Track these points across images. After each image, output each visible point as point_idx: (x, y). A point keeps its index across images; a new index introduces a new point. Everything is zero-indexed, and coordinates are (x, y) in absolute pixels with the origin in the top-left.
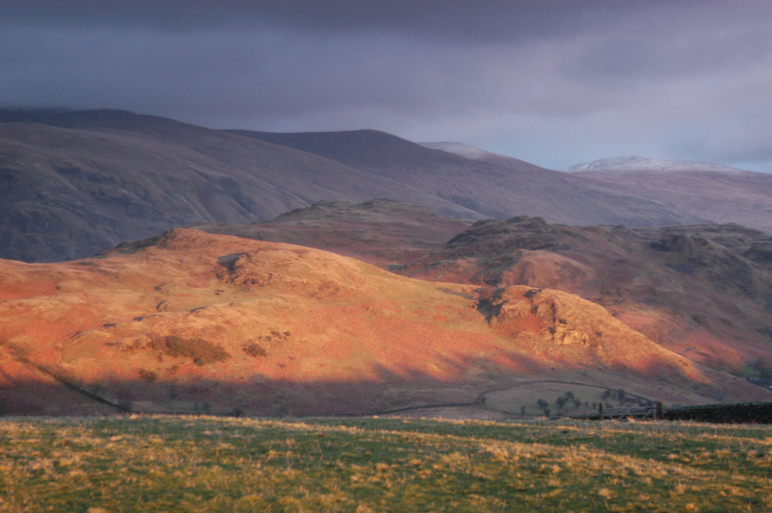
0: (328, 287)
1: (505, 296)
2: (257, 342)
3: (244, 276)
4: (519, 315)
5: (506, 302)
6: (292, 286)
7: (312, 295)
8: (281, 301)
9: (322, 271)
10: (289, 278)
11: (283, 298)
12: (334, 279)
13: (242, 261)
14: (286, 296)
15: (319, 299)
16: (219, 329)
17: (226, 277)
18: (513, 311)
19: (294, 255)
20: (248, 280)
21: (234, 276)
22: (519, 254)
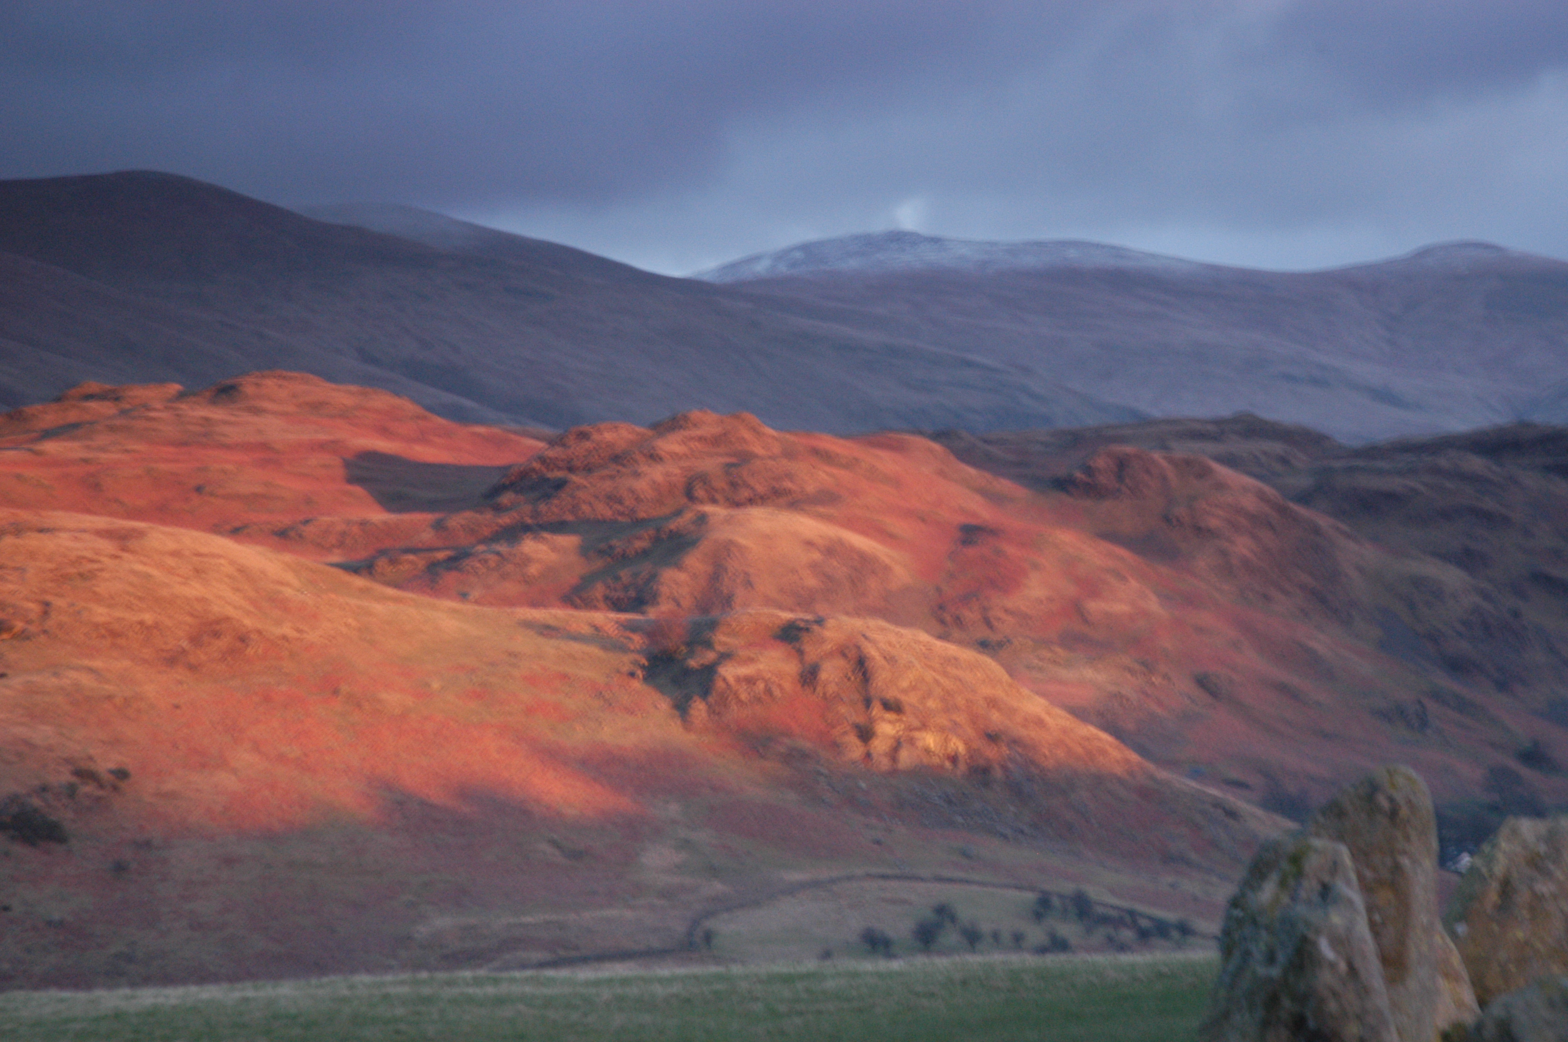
0: (216, 635)
1: (721, 639)
2: (36, 802)
4: (768, 691)
5: (726, 656)
6: (113, 634)
7: (173, 659)
8: (86, 680)
9: (195, 589)
10: (101, 614)
12: (229, 611)
14: (98, 663)
15: (193, 668)
18: (750, 681)
19: (106, 546)
22: (702, 519)
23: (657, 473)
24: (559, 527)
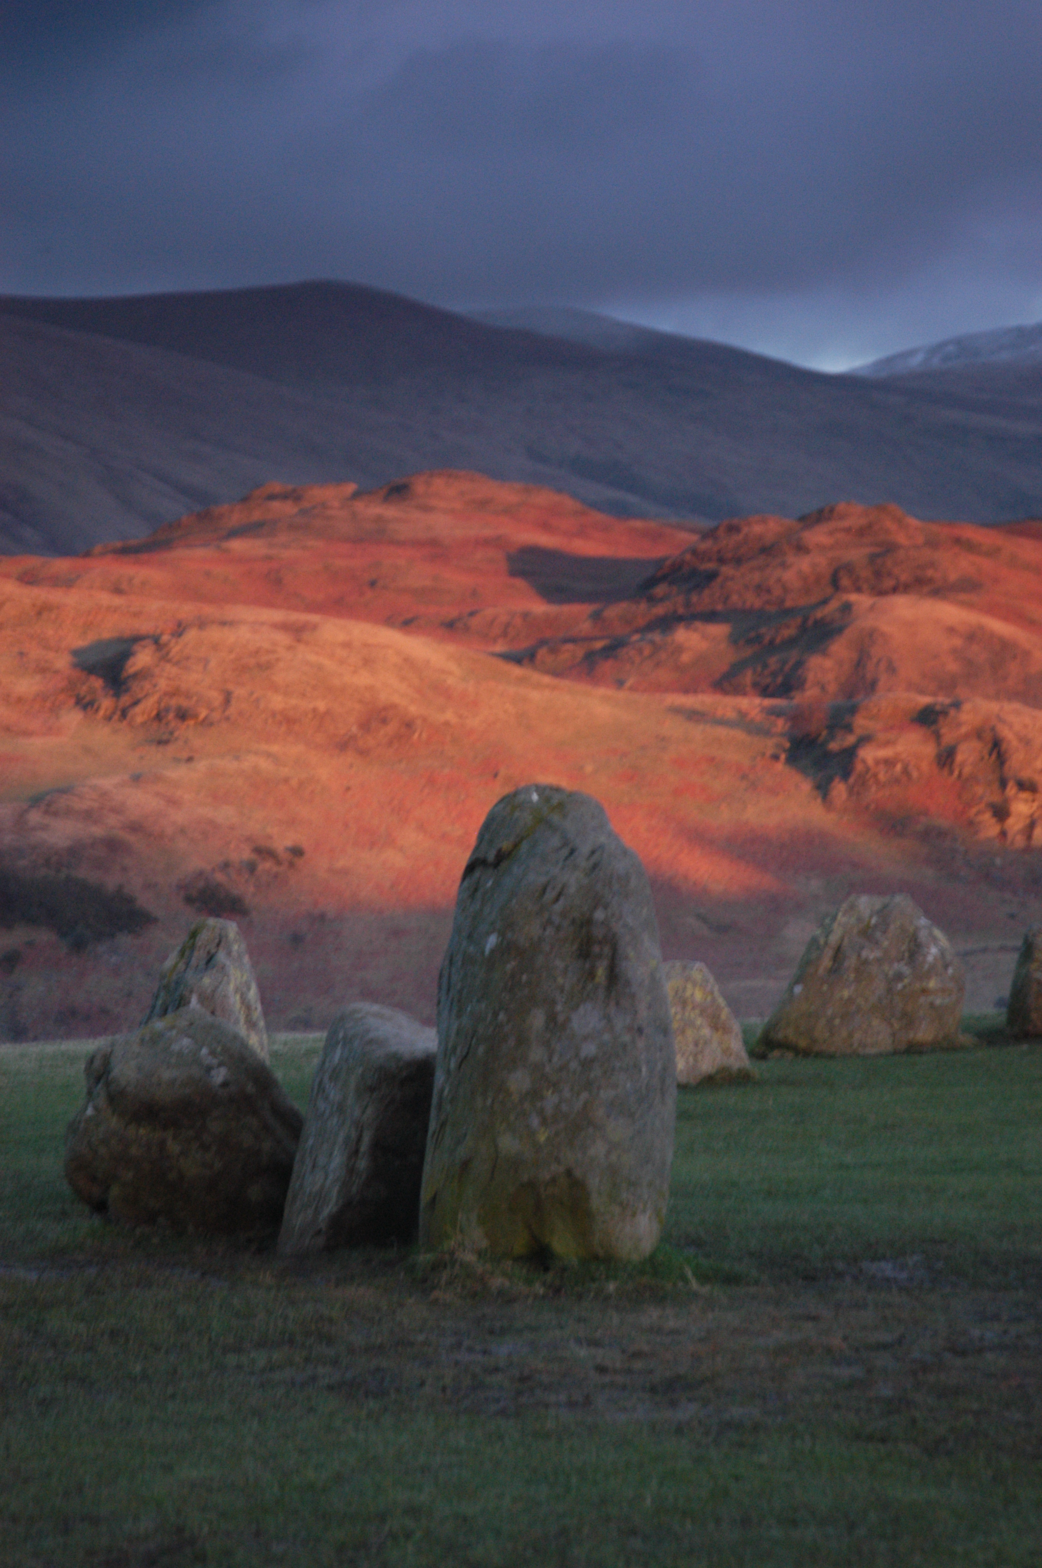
0: (384, 721)
1: (861, 723)
2: (220, 877)
3: (155, 698)
4: (906, 771)
5: (865, 740)
6: (288, 720)
7: (343, 745)
8: (265, 765)
9: (363, 679)
10: (277, 702)
11: (269, 755)
12: (396, 699)
13: (143, 658)
14: (275, 748)
15: (363, 753)
16: (113, 845)
17: (106, 703)
18: (889, 763)
19: (283, 638)
20: (167, 710)
21: (125, 700)
22: (847, 608)
23: (804, 564)
24: (711, 617)
